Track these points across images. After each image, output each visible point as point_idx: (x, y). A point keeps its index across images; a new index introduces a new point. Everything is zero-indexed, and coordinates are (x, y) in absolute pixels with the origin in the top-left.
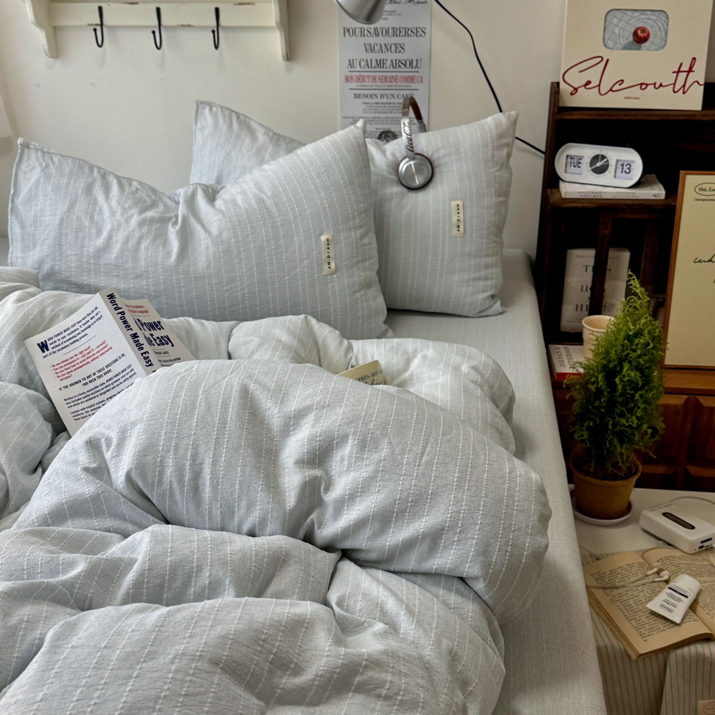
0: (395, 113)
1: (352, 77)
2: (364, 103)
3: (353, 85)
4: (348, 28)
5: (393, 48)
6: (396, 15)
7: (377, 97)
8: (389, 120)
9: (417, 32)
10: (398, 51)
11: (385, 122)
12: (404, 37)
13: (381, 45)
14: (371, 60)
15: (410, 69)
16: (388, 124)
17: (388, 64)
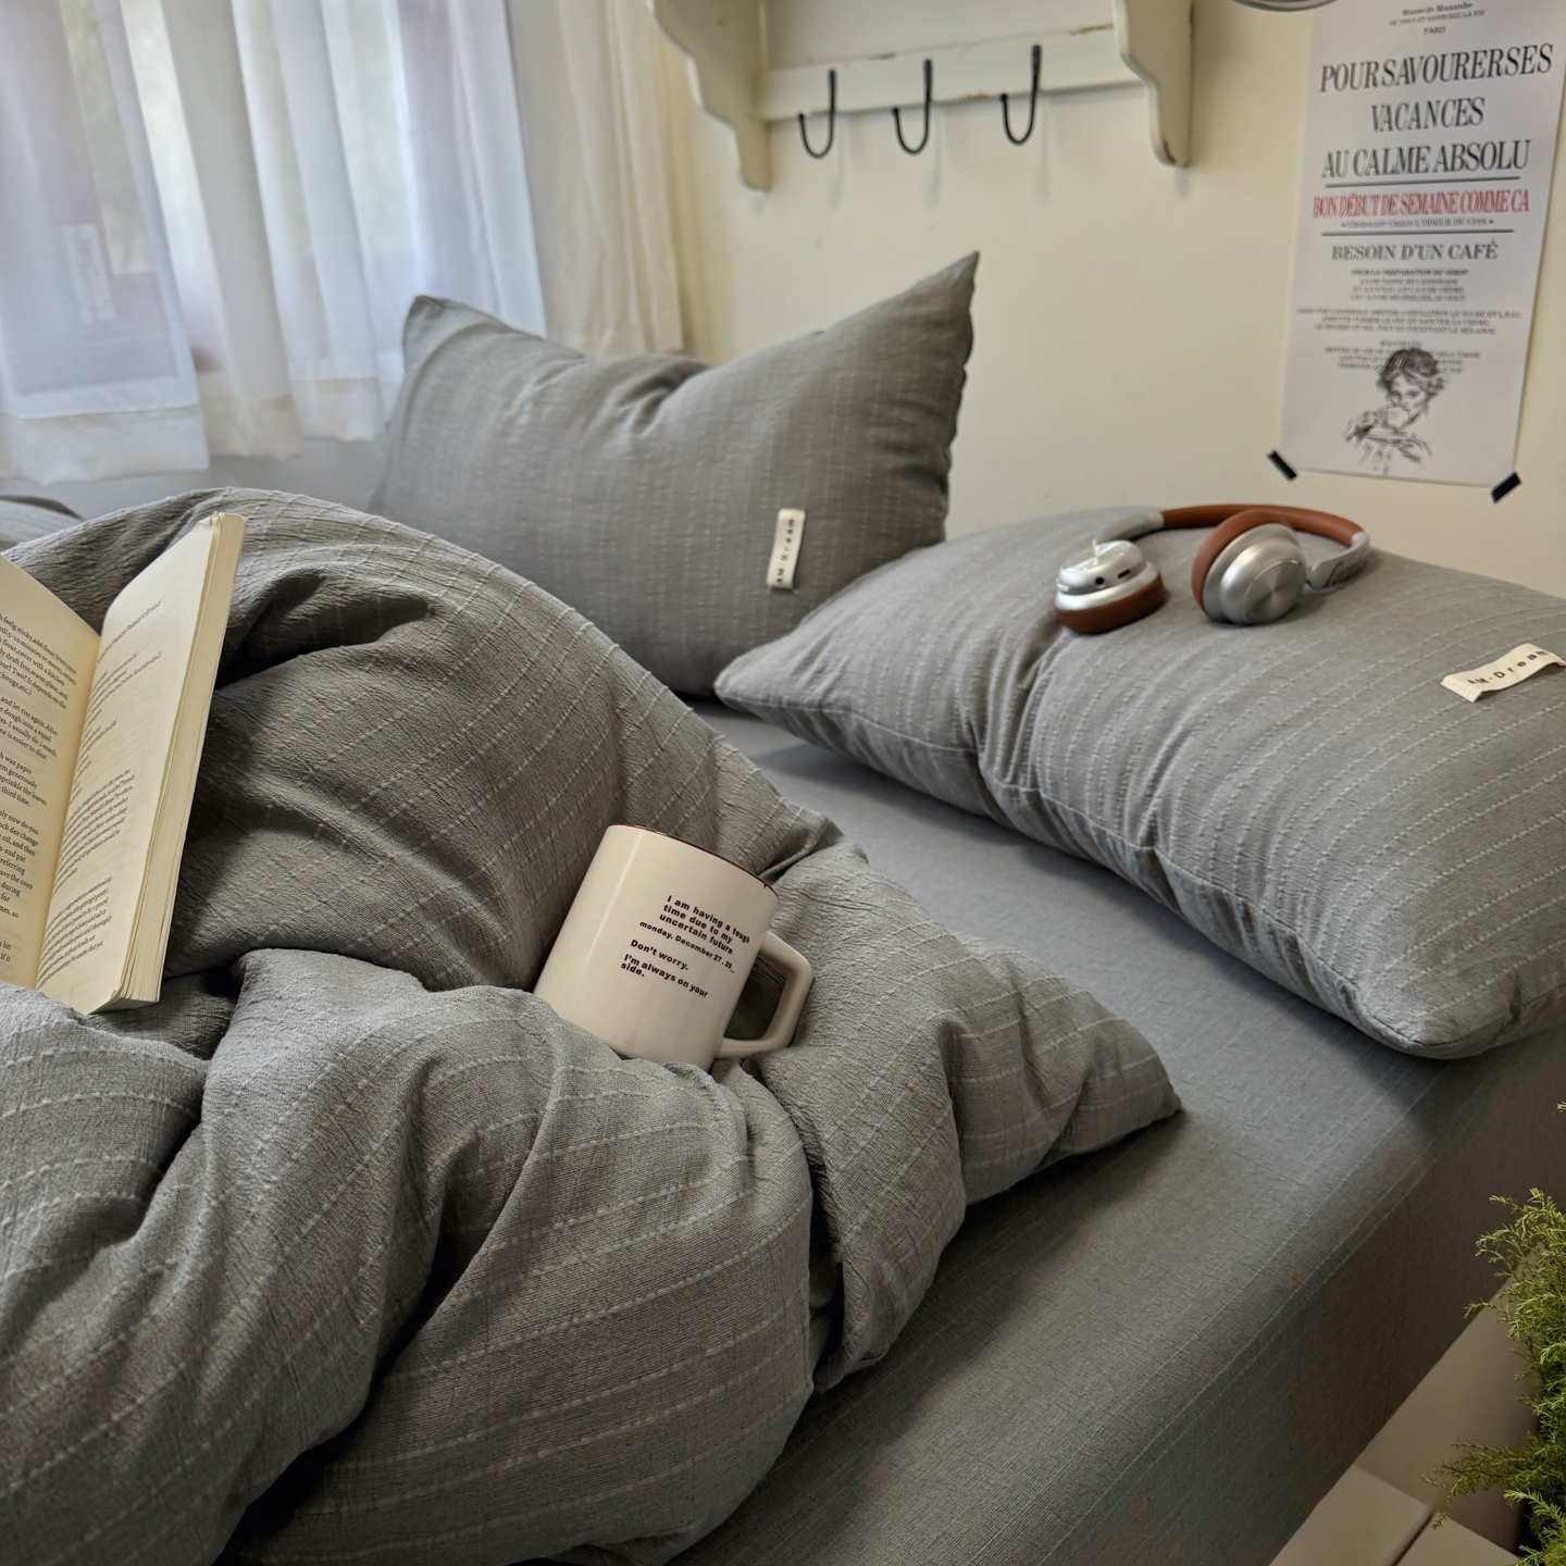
0: (1439, 298)
1: (1331, 201)
2: (1356, 272)
3: (1334, 222)
4: (1335, 67)
5: (1451, 112)
6: (1470, 14)
7: (1392, 255)
8: (1418, 317)
9: (1525, 59)
10: (1463, 120)
11: (1406, 325)
12: (1485, 79)
13: (1417, 107)
14: (1386, 151)
15: (1495, 172)
16: (1415, 329)
17: (1432, 158)
